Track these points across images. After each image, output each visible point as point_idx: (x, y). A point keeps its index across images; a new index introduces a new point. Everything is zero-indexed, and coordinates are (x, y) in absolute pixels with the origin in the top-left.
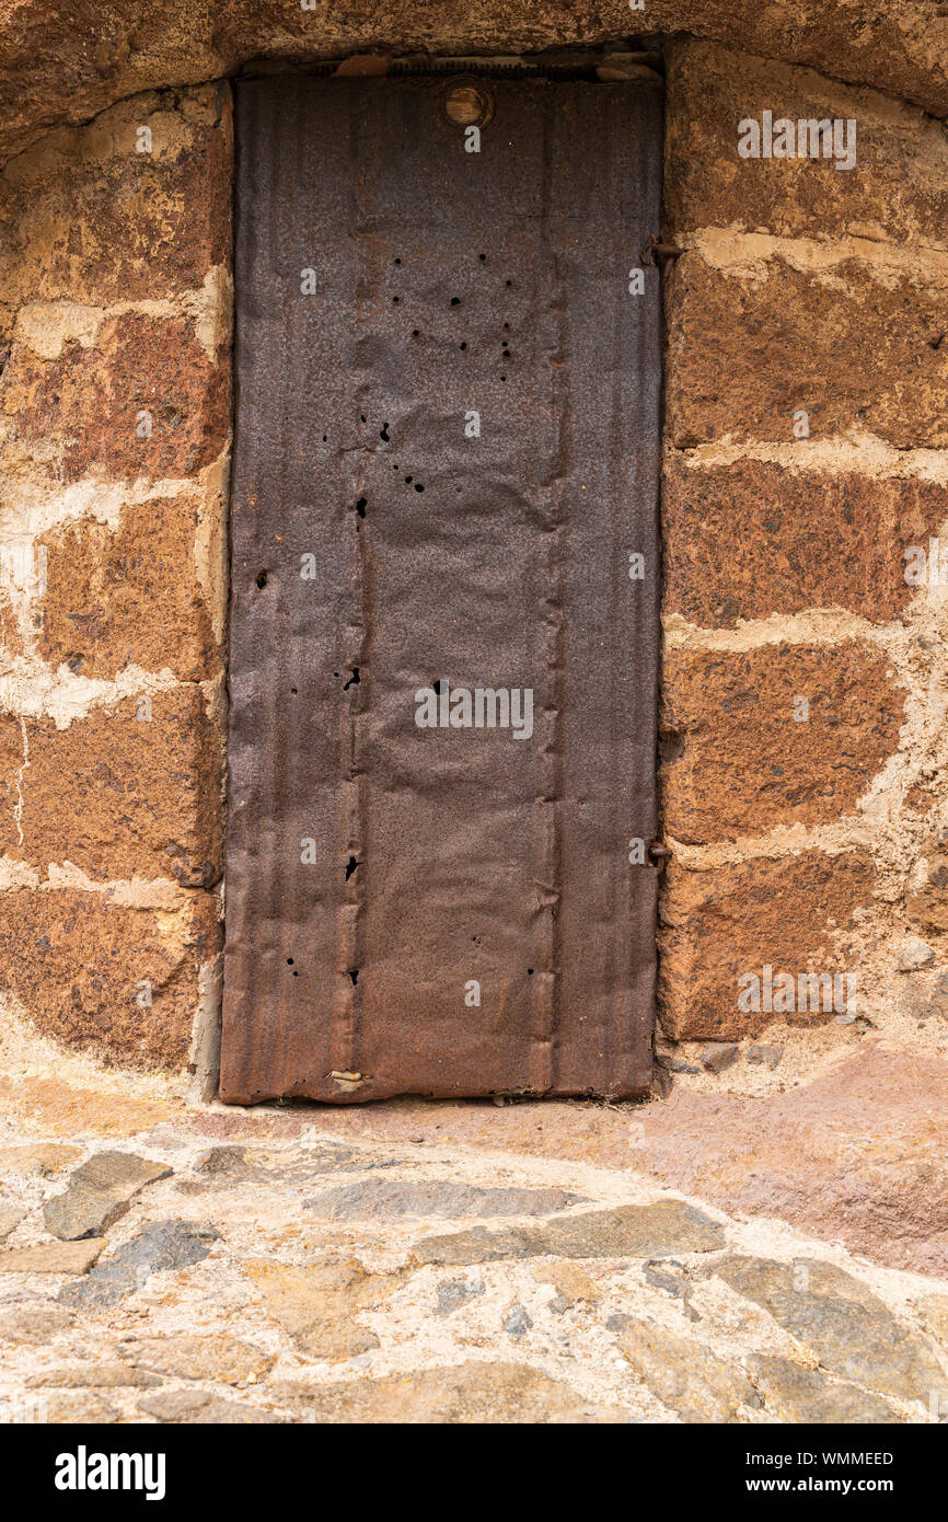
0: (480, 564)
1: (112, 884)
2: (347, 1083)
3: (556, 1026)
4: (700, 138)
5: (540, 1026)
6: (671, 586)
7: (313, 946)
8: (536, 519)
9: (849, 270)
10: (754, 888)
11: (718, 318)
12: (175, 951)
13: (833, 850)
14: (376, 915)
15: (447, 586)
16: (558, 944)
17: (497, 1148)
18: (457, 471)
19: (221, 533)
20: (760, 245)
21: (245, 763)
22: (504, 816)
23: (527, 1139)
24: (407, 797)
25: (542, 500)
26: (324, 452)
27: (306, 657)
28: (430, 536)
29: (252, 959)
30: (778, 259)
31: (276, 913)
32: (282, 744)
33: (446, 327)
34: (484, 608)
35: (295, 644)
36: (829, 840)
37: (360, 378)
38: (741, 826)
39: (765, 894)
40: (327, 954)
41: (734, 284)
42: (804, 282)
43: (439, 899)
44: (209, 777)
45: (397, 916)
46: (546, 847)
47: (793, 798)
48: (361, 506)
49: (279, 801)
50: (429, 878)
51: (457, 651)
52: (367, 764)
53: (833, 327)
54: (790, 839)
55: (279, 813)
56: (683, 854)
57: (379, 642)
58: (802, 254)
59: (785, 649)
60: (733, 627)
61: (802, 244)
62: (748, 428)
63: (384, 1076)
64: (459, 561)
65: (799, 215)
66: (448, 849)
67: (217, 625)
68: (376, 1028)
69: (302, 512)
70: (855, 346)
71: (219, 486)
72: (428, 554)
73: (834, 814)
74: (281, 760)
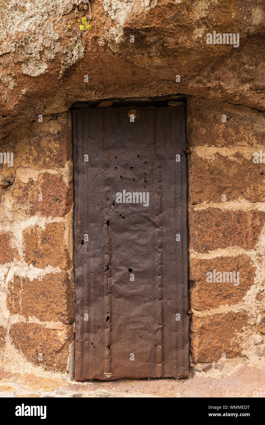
0: (140, 237)
1: (46, 322)
2: (108, 375)
3: (163, 359)
4: (196, 122)
5: (159, 360)
6: (191, 242)
7: (98, 340)
8: (155, 225)
9: (237, 155)
10: (215, 322)
11: (201, 170)
12: (62, 340)
13: (236, 311)
14: (115, 331)
15: (133, 243)
16: (163, 338)
17: (147, 393)
18: (133, 213)
19: (71, 231)
20: (213, 150)
21: (79, 292)
22: (148, 304)
23: (155, 391)
24: (122, 300)
25: (156, 219)
26: (98, 209)
27: (94, 263)
28: (127, 230)
29: (82, 343)
30: (218, 153)
31: (88, 331)
32: (89, 287)
33: (129, 174)
34: (142, 249)
35: (92, 260)
36: (236, 309)
37: (107, 188)
38: (211, 306)
39: (218, 324)
40: (102, 342)
41: (206, 161)
42: (225, 159)
43: (131, 327)
44: (70, 295)
45: (120, 331)
46: (159, 312)
47: (225, 297)
48: (108, 223)
49: (88, 301)
50: (129, 321)
51: (134, 261)
52: (111, 291)
53: (234, 170)
54: (225, 309)
55: (88, 305)
56: (196, 313)
57: (114, 259)
58: (224, 152)
59: (222, 258)
60: (207, 253)
61: (224, 149)
62: (211, 199)
63: (118, 373)
64: (134, 236)
65: (223, 141)
66: (133, 314)
67: (71, 255)
68: (115, 361)
69: (92, 225)
70: (240, 176)
71: (71, 218)
72: (126, 235)
73: (236, 302)
74: (89, 291)
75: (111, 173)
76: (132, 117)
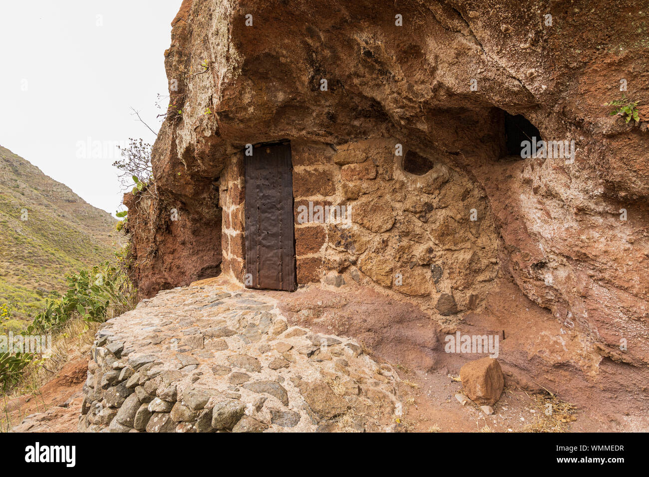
0: (272, 216)
1: (238, 258)
2: (259, 286)
3: (282, 281)
5: (280, 280)
6: (295, 219)
8: (278, 209)
9: (316, 170)
10: (306, 262)
11: (297, 179)
12: (242, 267)
13: (316, 257)
14: (261, 264)
15: (269, 218)
16: (282, 269)
18: (269, 203)
20: (303, 168)
21: (247, 243)
22: (276, 251)
24: (264, 248)
25: (279, 206)
26: (254, 201)
27: (253, 229)
28: (266, 212)
29: (248, 269)
30: (305, 169)
31: (250, 263)
32: (250, 241)
33: (267, 183)
34: (273, 222)
35: (252, 227)
36: (316, 256)
37: (258, 190)
38: (303, 253)
39: (307, 263)
40: (256, 269)
41: (299, 174)
42: (309, 172)
43: (268, 262)
44: (243, 245)
45: (263, 264)
46: (280, 255)
47: (311, 249)
48: (258, 208)
49: (250, 249)
50: (267, 259)
51: (270, 228)
52: (260, 243)
53: (314, 178)
54: (310, 255)
55: (251, 250)
56: (297, 257)
57: (261, 227)
58: (308, 168)
59: (308, 227)
61: (309, 167)
62: (302, 195)
63: (263, 286)
64: (270, 215)
65: (308, 162)
66: (269, 256)
67: (244, 225)
68: (261, 279)
69: (252, 209)
70: (317, 182)
71: (243, 206)
72: (266, 214)
73: (316, 252)
74: (250, 243)
75: (259, 182)
76: (268, 151)
